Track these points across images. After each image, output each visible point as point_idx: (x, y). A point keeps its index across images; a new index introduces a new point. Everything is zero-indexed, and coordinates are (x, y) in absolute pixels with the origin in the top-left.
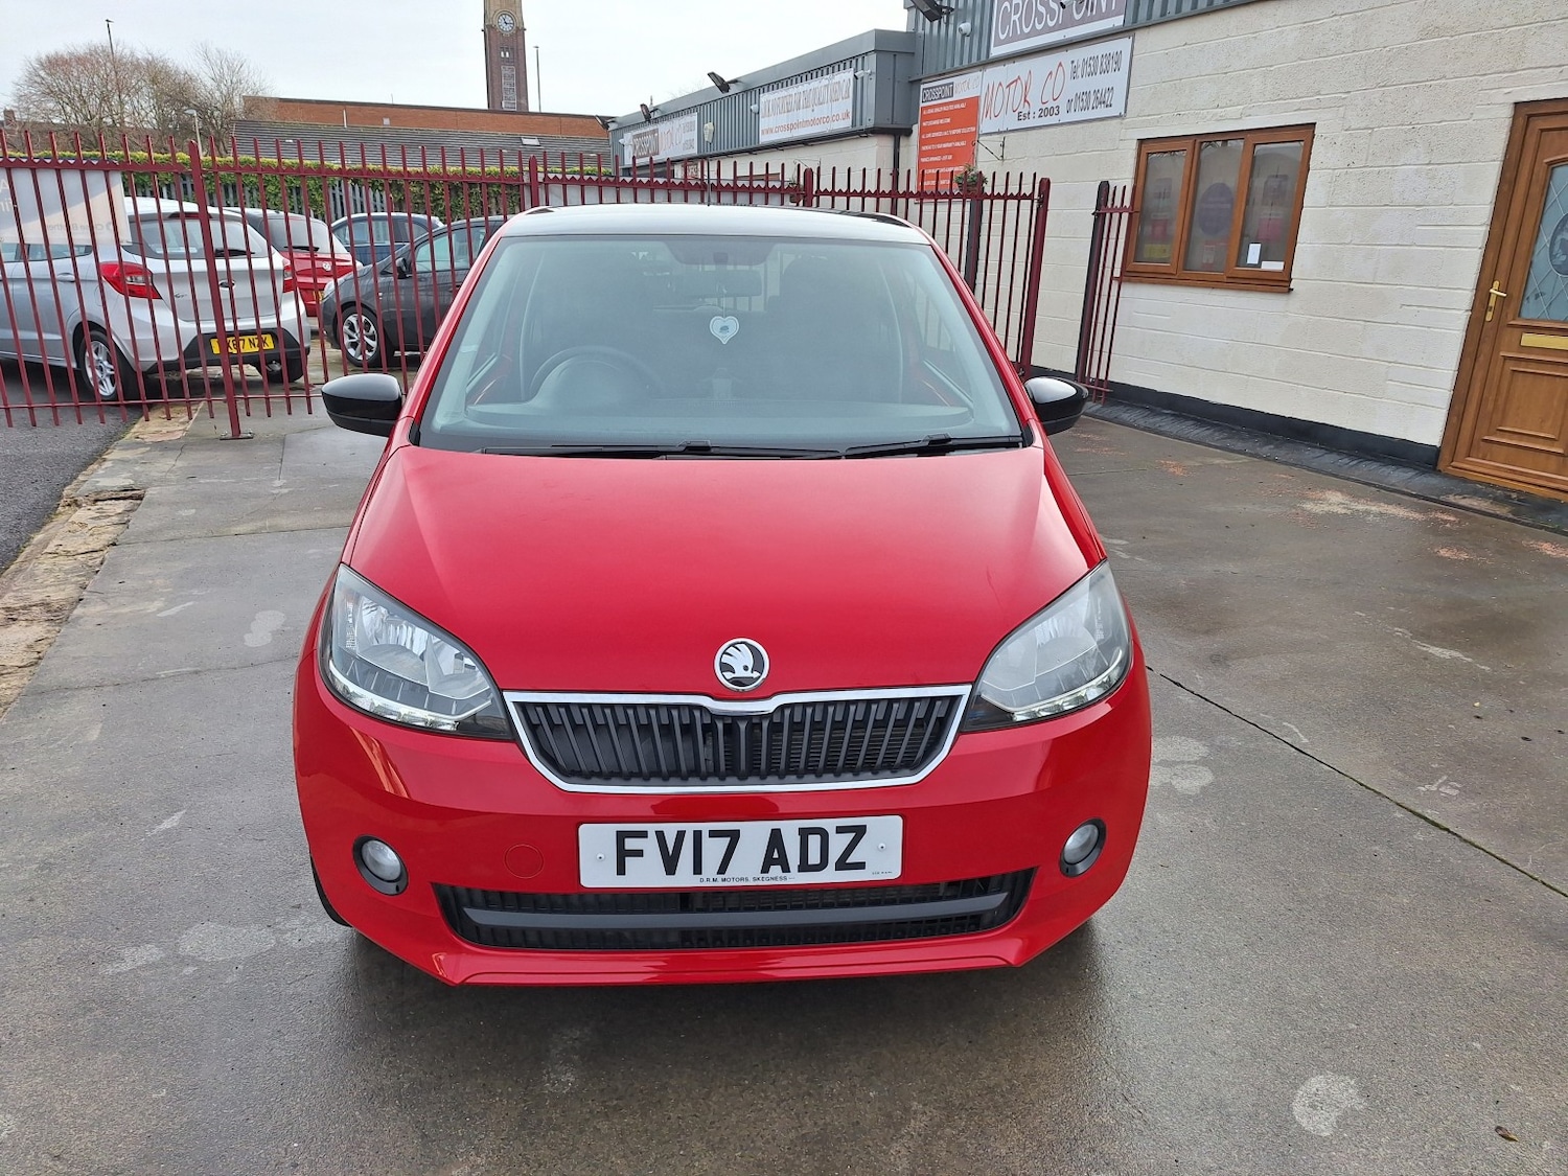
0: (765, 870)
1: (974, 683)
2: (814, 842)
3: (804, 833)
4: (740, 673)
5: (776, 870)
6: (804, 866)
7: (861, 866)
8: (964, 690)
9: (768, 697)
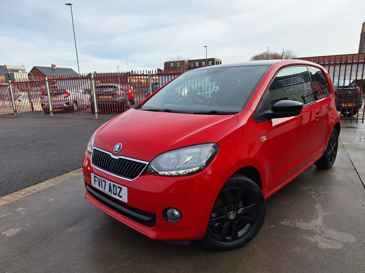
0: (109, 192)
1: (150, 162)
2: (115, 187)
3: (114, 185)
4: (116, 150)
5: (110, 192)
6: (114, 194)
7: (121, 197)
8: (147, 163)
9: (118, 156)
